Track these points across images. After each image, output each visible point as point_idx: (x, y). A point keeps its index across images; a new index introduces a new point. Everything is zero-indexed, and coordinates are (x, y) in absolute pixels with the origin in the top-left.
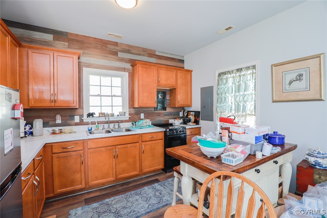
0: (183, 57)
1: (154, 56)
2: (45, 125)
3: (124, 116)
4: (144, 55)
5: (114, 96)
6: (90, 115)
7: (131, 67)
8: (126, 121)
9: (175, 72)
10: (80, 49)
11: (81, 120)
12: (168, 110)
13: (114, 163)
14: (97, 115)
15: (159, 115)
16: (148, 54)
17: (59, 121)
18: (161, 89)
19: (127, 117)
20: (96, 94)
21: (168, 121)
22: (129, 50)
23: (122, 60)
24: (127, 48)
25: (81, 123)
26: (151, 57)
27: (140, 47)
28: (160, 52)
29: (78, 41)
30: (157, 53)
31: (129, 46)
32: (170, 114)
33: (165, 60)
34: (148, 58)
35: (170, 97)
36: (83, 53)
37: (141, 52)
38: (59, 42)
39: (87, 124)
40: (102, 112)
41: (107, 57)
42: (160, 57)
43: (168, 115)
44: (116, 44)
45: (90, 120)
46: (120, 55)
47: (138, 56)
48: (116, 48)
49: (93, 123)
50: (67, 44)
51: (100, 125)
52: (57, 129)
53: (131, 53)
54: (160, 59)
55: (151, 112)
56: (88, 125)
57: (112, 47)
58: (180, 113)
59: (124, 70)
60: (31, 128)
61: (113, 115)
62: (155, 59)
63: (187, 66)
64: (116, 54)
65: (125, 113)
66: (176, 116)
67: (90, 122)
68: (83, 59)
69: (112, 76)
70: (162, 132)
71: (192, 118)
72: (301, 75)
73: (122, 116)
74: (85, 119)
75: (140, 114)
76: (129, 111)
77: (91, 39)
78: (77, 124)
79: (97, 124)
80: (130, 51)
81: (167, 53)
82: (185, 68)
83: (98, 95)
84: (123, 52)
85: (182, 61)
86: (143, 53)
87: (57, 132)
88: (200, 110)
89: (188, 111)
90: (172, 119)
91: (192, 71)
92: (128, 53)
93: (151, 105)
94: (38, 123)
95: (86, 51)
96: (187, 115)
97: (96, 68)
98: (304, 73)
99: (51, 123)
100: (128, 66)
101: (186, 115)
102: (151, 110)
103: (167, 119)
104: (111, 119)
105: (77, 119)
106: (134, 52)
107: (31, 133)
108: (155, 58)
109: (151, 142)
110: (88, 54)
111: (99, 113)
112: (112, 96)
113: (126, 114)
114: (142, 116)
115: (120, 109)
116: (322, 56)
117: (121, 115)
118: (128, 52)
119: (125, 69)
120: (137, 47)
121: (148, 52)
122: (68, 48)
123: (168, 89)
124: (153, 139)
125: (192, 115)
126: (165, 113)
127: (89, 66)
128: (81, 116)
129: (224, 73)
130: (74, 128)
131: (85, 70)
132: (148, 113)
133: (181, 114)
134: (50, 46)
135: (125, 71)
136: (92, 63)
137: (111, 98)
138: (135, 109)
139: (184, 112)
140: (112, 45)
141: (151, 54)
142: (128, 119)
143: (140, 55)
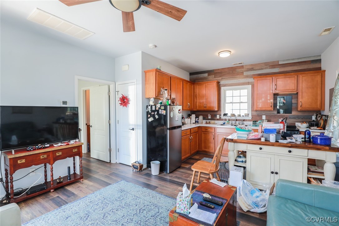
0: (320, 56)
1: (278, 66)
2: (204, 119)
3: (247, 117)
4: (266, 68)
5: (242, 102)
6: (225, 115)
7: (253, 80)
8: (249, 120)
10: (220, 77)
11: (220, 118)
12: (294, 113)
14: (229, 115)
17: (210, 117)
18: (285, 94)
19: (250, 117)
23: (247, 77)
24: (251, 67)
25: (220, 119)
26: (274, 68)
27: (262, 63)
28: (284, 61)
29: (219, 73)
30: (280, 63)
31: (252, 65)
32: (298, 117)
33: (291, 66)
34: (271, 69)
36: (222, 79)
37: (263, 66)
38: (210, 76)
39: (222, 120)
40: (234, 113)
41: (236, 77)
42: (284, 65)
43: (294, 118)
44: (242, 67)
45: (225, 117)
46: (245, 74)
47: (260, 70)
48: (243, 70)
49: (225, 120)
50: (214, 76)
51: (230, 121)
52: (208, 121)
54: (284, 67)
55: (273, 114)
57: (239, 70)
58: (313, 116)
59: (248, 83)
60: (198, 120)
61: (240, 116)
62: (278, 68)
64: (242, 73)
65: (248, 114)
67: (224, 119)
68: (222, 83)
69: (240, 89)
71: (322, 123)
74: (222, 117)
75: (261, 116)
76: (252, 113)
77: (226, 69)
78: (218, 120)
79: (228, 120)
80: (254, 69)
81: (293, 59)
83: (231, 103)
84: (247, 71)
86: (265, 67)
87: (208, 123)
90: (300, 122)
91: (324, 71)
92: (252, 70)
94: (201, 118)
97: (229, 86)
99: (206, 118)
102: (273, 113)
103: (295, 122)
104: (238, 118)
105: (218, 117)
106: (257, 68)
107: (198, 122)
108: (278, 67)
110: (224, 78)
111: (231, 114)
114: (264, 117)
115: (246, 112)
117: (246, 116)
118: (252, 69)
119: (249, 83)
120: (259, 64)
121: (270, 65)
122: (214, 78)
125: (323, 120)
126: (291, 116)
127: (225, 86)
128: (220, 115)
130: (216, 122)
131: (222, 88)
132: (269, 115)
133: (314, 118)
134: (206, 79)
135: (249, 85)
136: (227, 83)
137: (239, 104)
138: (257, 112)
139: (317, 116)
140: (240, 68)
141: (274, 65)
142: (251, 119)
143: (262, 69)
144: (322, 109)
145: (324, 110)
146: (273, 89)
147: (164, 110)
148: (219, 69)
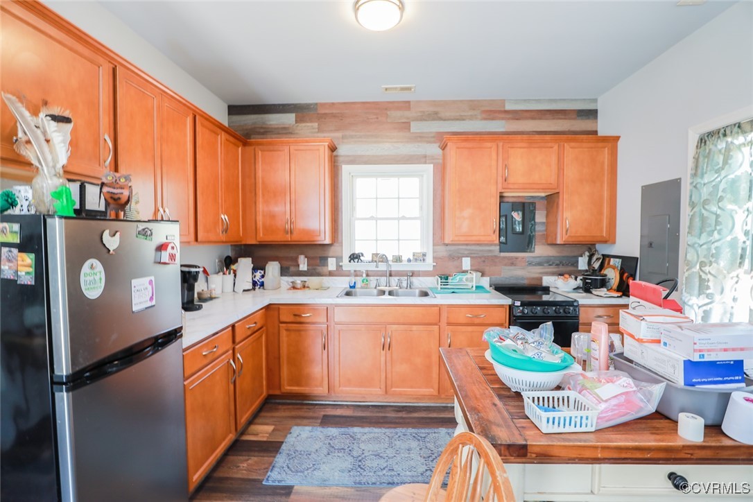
0: (595, 101)
1: (503, 116)
2: (284, 272)
3: (422, 263)
4: (472, 118)
5: (404, 218)
6: (354, 257)
7: (440, 151)
8: (426, 274)
9: (556, 147)
10: (337, 130)
11: (339, 267)
12: (540, 250)
13: (383, 359)
14: (367, 257)
15: (512, 264)
17: (303, 266)
18: (519, 197)
19: (429, 265)
20: (368, 217)
21: (541, 279)
22: (436, 113)
23: (420, 138)
24: (432, 109)
25: (339, 272)
26: (493, 119)
27: (461, 101)
28: (517, 101)
29: (334, 116)
30: (508, 107)
31: (434, 103)
32: (548, 262)
33: (533, 118)
34: (484, 122)
35: (547, 216)
36: (343, 137)
37: (465, 111)
38: (304, 124)
39: (348, 274)
40: (379, 252)
41: (388, 136)
42: (517, 115)
43: (540, 264)
44: (406, 105)
45: (355, 266)
46: (416, 127)
47: (458, 122)
48: (407, 113)
49: (357, 274)
50: (316, 125)
51: (372, 278)
52: (298, 280)
53: (441, 119)
54: (517, 119)
55: (490, 254)
56: (348, 276)
57: (398, 114)
58: (580, 259)
59: (423, 159)
60: (263, 276)
61: (399, 259)
62: (504, 122)
63: (604, 127)
64: (406, 126)
65: (424, 255)
66: (565, 266)
67: (352, 272)
68: (343, 150)
69: (399, 176)
70: (502, 306)
71: (613, 275)
73: (419, 263)
74: (347, 265)
75: (460, 258)
76: (434, 252)
77: (357, 106)
78: (331, 274)
79: (364, 275)
80: (439, 115)
81: (538, 101)
82: (600, 134)
83: (372, 218)
84: (421, 120)
85: (592, 114)
86: (470, 113)
87: (299, 286)
88: (637, 254)
89: (605, 256)
90: (553, 274)
91: (616, 139)
92: (434, 120)
93: (482, 238)
94: (273, 268)
95: (348, 133)
96: (602, 267)
97: (366, 163)
99: (292, 269)
100: (434, 149)
101: (596, 265)
102: (490, 251)
103: (540, 276)
104: (396, 267)
105: (332, 264)
106: (448, 114)
107: (262, 284)
108: (503, 119)
109: (470, 329)
110: (352, 137)
111: (373, 254)
112: (398, 219)
113: (427, 258)
114: (466, 263)
115: (415, 247)
117: (415, 260)
118: (435, 116)
119: (425, 157)
120: (454, 102)
121: (483, 109)
122: (318, 132)
123: (543, 195)
124: (477, 321)
125: (614, 268)
126: (532, 260)
127: (353, 161)
128: (339, 259)
129: (722, 133)
130: (326, 281)
131: (346, 170)
132: (480, 257)
133: (583, 264)
134: (292, 134)
135: (425, 163)
136: (359, 153)
137: (397, 221)
138: (449, 248)
139: (591, 257)
140: (399, 108)
141: (494, 111)
142: (431, 269)
143: (461, 119)
144: (610, 239)
145: (614, 242)
146: (500, 180)
147: (23, 247)
148: (333, 104)
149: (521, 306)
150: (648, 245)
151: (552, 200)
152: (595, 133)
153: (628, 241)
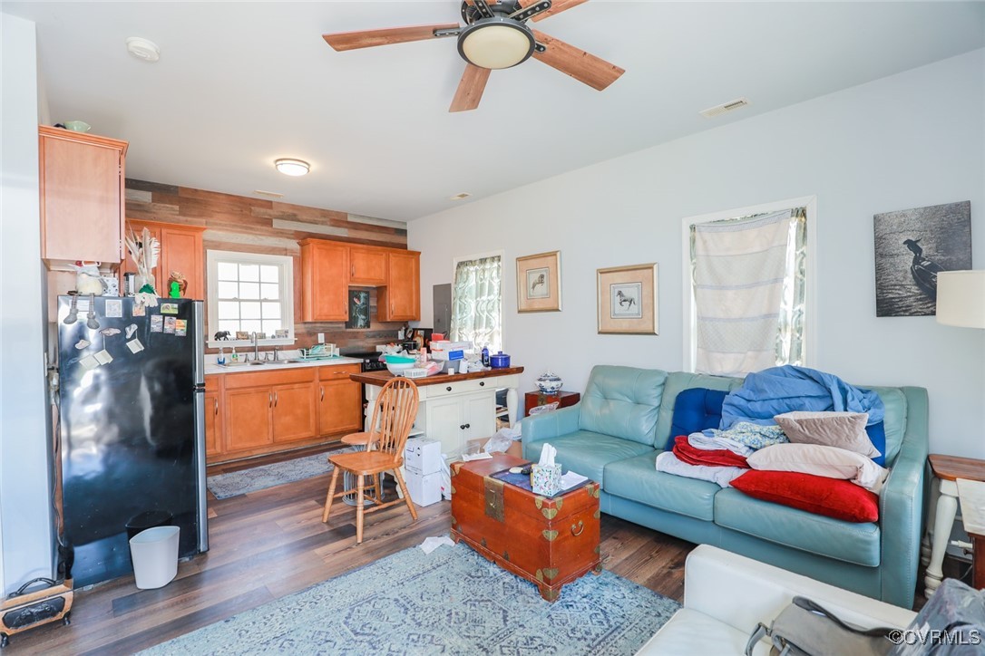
0: (405, 224)
1: (345, 225)
3: (285, 339)
4: (323, 223)
5: (266, 300)
6: (219, 336)
7: (299, 247)
8: (289, 348)
9: (384, 255)
10: (200, 216)
12: (375, 327)
13: (270, 414)
15: (355, 337)
16: (332, 220)
18: (358, 286)
19: (291, 339)
20: (232, 298)
21: (375, 348)
22: (295, 215)
23: (281, 233)
24: (291, 211)
26: (339, 226)
27: (315, 209)
28: (356, 216)
29: (197, 202)
30: (350, 219)
31: (293, 207)
32: (379, 335)
33: (367, 230)
34: (332, 228)
35: (378, 302)
36: (207, 224)
37: (317, 217)
38: (162, 205)
39: (216, 351)
40: (243, 330)
41: (251, 229)
42: (356, 226)
43: (374, 337)
44: (269, 204)
45: (221, 344)
46: (277, 224)
47: (312, 225)
48: (269, 211)
49: (228, 350)
50: (177, 207)
51: (238, 354)
53: (299, 221)
54: (356, 229)
55: (338, 330)
56: (217, 353)
57: (262, 210)
58: (399, 332)
59: (284, 252)
61: (263, 336)
62: (346, 230)
63: (412, 245)
64: (268, 222)
65: (287, 332)
66: (390, 339)
67: (221, 349)
68: (207, 235)
69: (260, 263)
70: (356, 364)
71: (419, 341)
72: (542, 277)
73: (281, 339)
74: (212, 343)
75: (315, 334)
76: (295, 329)
77: (221, 197)
79: (234, 351)
80: (297, 217)
81: (370, 218)
82: (409, 249)
83: (234, 300)
84: (282, 219)
85: (403, 232)
86: (322, 220)
88: (432, 327)
89: (414, 329)
90: (383, 344)
91: (420, 253)
92: (292, 220)
93: (338, 318)
95: (211, 220)
96: (413, 336)
97: (229, 249)
98: (544, 273)
100: (293, 245)
101: (410, 336)
102: (339, 328)
103: (375, 345)
104: (261, 343)
106: (305, 217)
108: (346, 227)
109: (336, 382)
110: (216, 224)
111: (237, 333)
112: (261, 301)
113: (289, 335)
114: (321, 337)
115: (278, 326)
116: (558, 254)
117: (279, 336)
118: (293, 218)
119: (286, 250)
120: (309, 208)
121: (332, 218)
122: (179, 215)
123: (374, 286)
124: (340, 376)
125: (420, 336)
126: (369, 334)
127: (218, 246)
128: (205, 337)
129: (465, 264)
131: (211, 254)
132: (331, 333)
133: (401, 336)
134: (147, 212)
135: (286, 255)
136: (224, 240)
137: (259, 303)
138: (307, 325)
139: (406, 331)
140: (262, 206)
141: (339, 220)
142: (293, 343)
143: (315, 223)
144: (417, 318)
145: (419, 320)
146: (349, 275)
147: (178, 317)
148: (196, 190)
149: (371, 362)
150: (437, 321)
151: (381, 291)
152: (405, 246)
153: (427, 320)
